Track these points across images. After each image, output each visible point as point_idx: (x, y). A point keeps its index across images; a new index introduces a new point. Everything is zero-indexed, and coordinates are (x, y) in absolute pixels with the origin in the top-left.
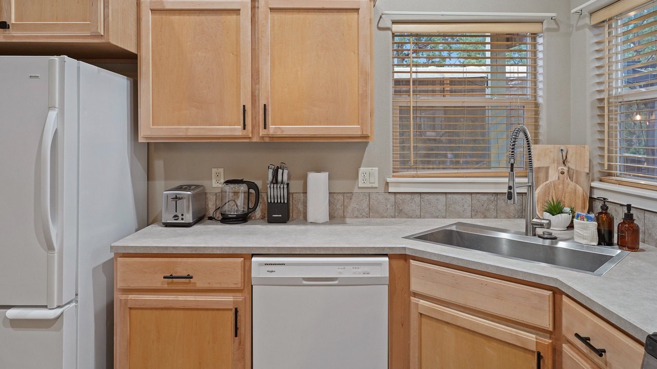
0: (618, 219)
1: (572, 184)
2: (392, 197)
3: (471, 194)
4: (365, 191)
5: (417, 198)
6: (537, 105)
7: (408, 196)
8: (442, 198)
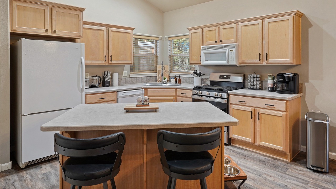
0: (178, 78)
1: (166, 73)
2: (130, 79)
3: (146, 77)
4: (124, 77)
5: (136, 78)
6: (157, 56)
7: (134, 78)
8: (141, 78)
